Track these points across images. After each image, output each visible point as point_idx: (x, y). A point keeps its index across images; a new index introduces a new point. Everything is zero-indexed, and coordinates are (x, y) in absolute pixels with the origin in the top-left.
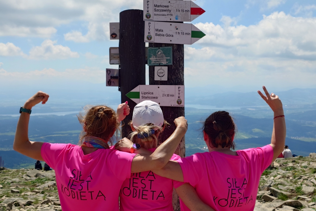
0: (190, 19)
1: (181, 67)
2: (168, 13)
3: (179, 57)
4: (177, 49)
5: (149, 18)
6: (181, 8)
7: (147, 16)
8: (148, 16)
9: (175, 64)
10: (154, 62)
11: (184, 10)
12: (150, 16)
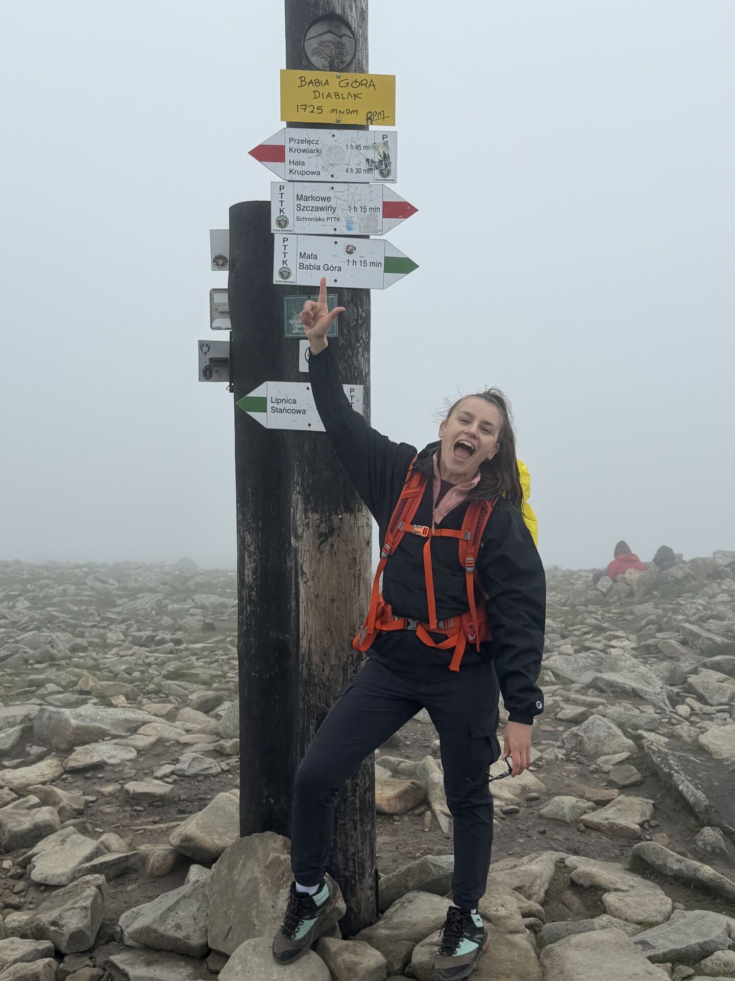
0: (380, 228)
1: (362, 341)
2: (330, 214)
3: (356, 317)
4: (352, 299)
5: (285, 226)
6: (359, 203)
7: (279, 223)
8: (283, 223)
9: (347, 335)
10: (299, 329)
11: (368, 208)
12: (286, 222)
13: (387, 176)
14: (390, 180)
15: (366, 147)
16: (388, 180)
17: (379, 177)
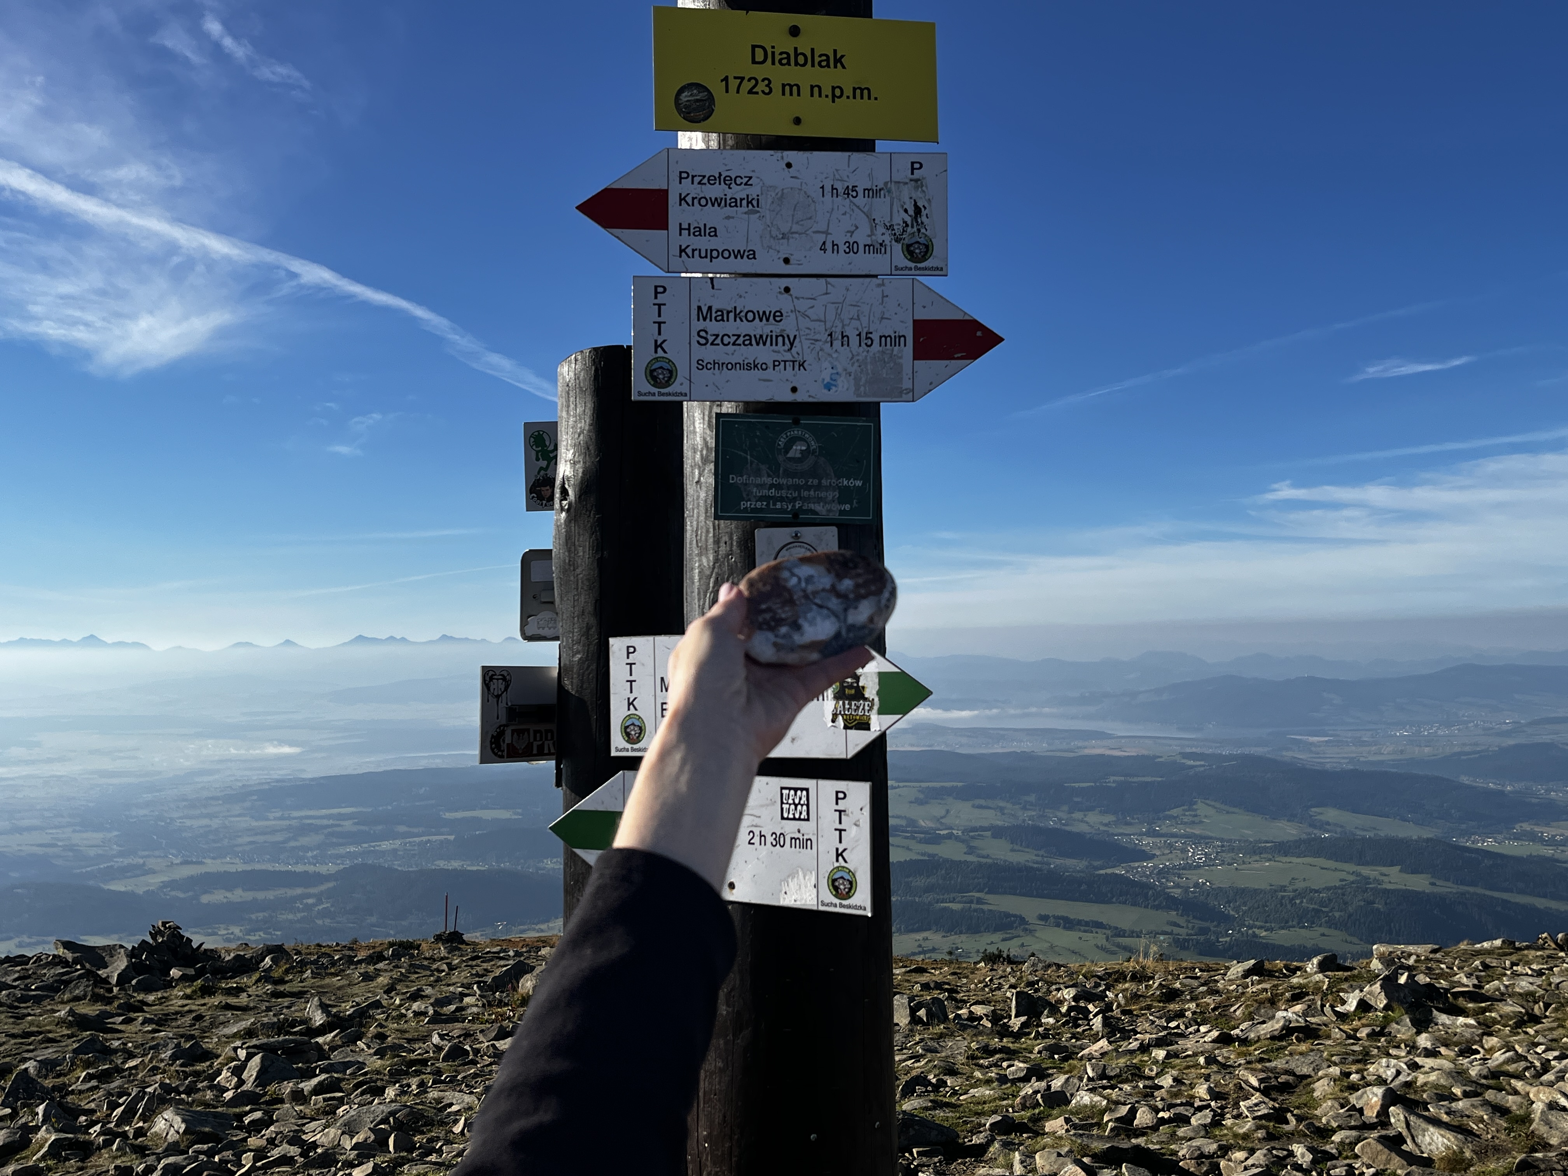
0: (906, 384)
2: (780, 352)
5: (668, 382)
6: (854, 323)
7: (652, 376)
8: (662, 375)
11: (875, 337)
12: (672, 374)
13: (924, 259)
14: (932, 269)
15: (872, 192)
16: (926, 269)
17: (901, 260)
